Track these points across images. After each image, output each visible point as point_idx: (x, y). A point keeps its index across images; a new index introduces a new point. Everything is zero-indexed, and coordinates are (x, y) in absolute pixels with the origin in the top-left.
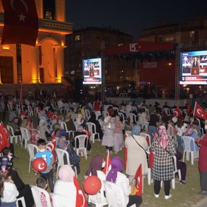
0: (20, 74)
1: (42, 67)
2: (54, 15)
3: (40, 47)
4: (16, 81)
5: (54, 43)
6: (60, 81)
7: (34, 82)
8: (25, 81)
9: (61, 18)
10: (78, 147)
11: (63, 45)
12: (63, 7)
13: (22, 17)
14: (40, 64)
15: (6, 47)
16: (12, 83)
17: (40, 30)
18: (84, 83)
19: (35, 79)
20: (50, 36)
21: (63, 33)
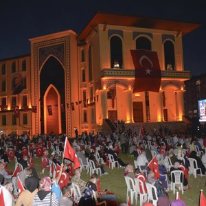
0: (148, 115)
1: (166, 108)
2: (173, 66)
3: (163, 93)
4: (145, 120)
5: (175, 88)
6: (181, 120)
7: (159, 121)
8: (152, 120)
9: (180, 68)
10: (174, 181)
11: (182, 89)
12: (181, 59)
13: (148, 71)
14: (164, 106)
15: (137, 95)
16: (143, 122)
17: (162, 79)
18: (200, 120)
19: (160, 118)
20: (171, 83)
21: (182, 80)
